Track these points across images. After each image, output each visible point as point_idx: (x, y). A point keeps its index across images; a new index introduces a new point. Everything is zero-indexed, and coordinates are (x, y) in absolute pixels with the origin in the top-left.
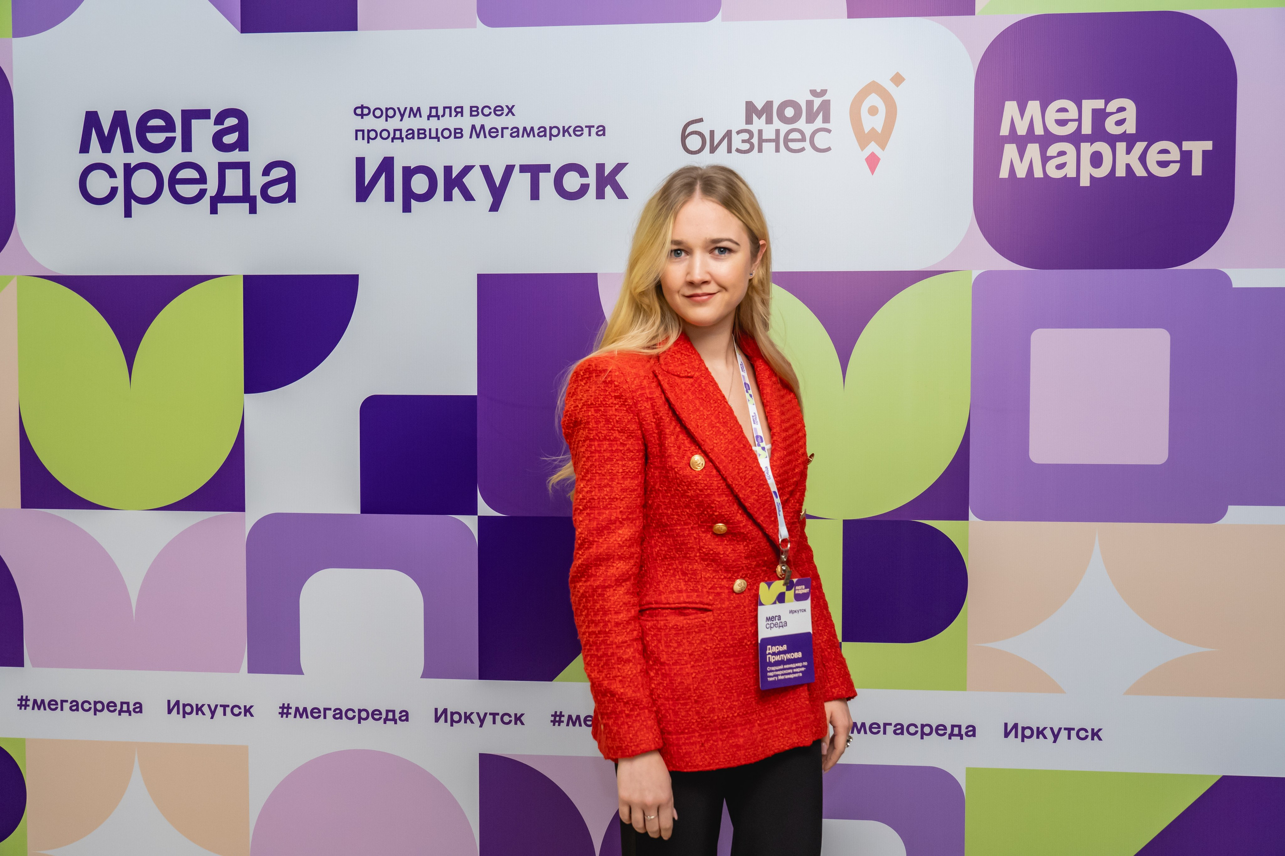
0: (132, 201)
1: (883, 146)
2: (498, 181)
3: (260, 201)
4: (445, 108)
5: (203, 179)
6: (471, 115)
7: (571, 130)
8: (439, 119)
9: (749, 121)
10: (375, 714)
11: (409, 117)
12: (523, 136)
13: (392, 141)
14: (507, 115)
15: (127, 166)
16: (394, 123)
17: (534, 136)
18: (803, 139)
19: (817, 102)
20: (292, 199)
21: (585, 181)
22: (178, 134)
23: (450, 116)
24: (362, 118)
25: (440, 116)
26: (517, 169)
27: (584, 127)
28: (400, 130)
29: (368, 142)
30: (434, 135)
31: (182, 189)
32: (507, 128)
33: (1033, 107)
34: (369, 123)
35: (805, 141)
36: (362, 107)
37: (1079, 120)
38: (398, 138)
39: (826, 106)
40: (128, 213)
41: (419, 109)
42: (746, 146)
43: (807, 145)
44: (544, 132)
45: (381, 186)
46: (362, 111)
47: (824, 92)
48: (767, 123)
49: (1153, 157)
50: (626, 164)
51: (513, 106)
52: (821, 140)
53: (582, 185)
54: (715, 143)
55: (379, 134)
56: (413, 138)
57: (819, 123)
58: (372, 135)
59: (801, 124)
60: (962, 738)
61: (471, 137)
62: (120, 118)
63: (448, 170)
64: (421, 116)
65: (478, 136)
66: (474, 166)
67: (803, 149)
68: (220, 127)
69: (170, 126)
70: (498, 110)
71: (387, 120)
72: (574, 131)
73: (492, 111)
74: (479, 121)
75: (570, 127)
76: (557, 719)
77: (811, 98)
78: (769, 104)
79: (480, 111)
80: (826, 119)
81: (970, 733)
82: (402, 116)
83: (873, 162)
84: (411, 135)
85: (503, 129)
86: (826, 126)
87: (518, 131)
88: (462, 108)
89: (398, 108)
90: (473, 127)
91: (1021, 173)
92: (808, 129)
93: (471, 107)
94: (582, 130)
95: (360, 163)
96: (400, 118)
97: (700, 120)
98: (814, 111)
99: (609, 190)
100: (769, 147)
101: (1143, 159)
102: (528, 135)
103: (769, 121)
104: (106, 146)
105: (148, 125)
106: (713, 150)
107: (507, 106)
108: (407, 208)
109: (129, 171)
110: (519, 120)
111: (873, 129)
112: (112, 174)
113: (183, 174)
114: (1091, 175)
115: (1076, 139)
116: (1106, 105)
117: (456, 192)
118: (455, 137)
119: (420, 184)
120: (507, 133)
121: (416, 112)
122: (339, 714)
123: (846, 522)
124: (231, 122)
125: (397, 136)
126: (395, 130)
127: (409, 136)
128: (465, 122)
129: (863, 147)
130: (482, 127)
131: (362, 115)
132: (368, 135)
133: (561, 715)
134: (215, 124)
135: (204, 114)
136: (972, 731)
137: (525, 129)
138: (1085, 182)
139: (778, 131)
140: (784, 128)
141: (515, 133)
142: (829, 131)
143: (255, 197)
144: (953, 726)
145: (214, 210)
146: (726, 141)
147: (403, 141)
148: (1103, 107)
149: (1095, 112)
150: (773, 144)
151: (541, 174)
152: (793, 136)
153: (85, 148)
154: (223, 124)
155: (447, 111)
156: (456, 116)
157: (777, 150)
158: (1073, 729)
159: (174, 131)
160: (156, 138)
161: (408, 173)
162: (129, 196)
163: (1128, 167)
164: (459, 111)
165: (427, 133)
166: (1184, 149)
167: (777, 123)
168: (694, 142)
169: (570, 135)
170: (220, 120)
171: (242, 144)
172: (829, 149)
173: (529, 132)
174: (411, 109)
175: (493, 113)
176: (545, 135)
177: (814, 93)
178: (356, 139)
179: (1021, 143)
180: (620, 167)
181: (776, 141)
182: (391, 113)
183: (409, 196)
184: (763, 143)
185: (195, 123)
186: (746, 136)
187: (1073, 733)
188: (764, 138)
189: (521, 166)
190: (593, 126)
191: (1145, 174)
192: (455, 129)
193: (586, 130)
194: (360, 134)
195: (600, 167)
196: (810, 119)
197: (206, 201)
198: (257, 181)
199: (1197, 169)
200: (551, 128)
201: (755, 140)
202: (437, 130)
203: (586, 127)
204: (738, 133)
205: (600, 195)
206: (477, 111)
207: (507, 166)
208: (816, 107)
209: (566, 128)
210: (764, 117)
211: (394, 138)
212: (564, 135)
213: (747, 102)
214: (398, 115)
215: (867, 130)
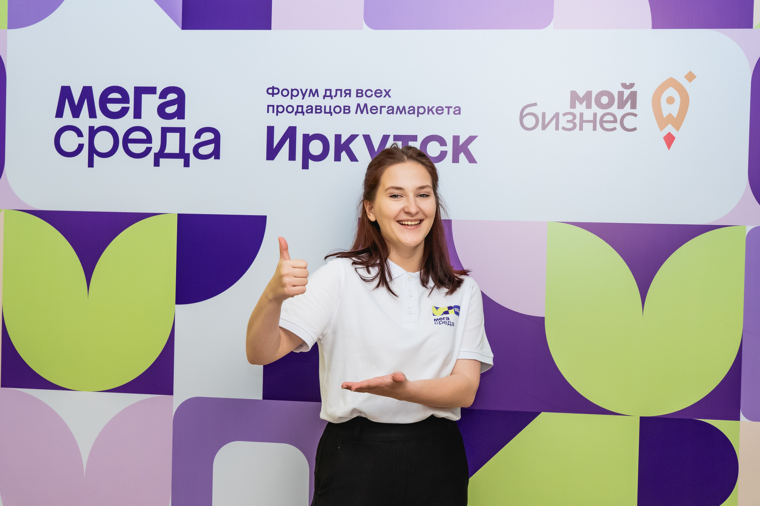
0: (95, 155)
1: (678, 129)
2: (376, 147)
3: (192, 157)
4: (337, 90)
5: (149, 140)
6: (357, 96)
7: (434, 110)
8: (332, 98)
9: (573, 106)
11: (309, 96)
12: (396, 113)
13: (296, 115)
14: (385, 97)
15: (91, 128)
16: (297, 101)
17: (405, 113)
18: (615, 121)
19: (627, 92)
20: (217, 157)
21: (444, 148)
22: (131, 105)
23: (341, 96)
24: (273, 96)
25: (333, 96)
26: (391, 138)
27: (444, 108)
28: (302, 106)
29: (277, 115)
30: (328, 110)
31: (133, 147)
32: (385, 107)
34: (278, 100)
35: (616, 122)
36: (273, 88)
38: (300, 113)
39: (633, 96)
40: (91, 164)
41: (317, 91)
42: (571, 125)
43: (618, 125)
44: (412, 110)
45: (286, 147)
46: (273, 91)
47: (632, 85)
48: (587, 108)
50: (476, 137)
51: (390, 90)
52: (629, 122)
53: (441, 151)
54: (546, 123)
55: (285, 109)
56: (312, 112)
57: (627, 108)
58: (280, 109)
59: (614, 109)
61: (356, 113)
62: (87, 92)
63: (338, 137)
64: (318, 96)
65: (362, 112)
66: (358, 135)
67: (614, 129)
68: (163, 101)
69: (125, 99)
70: (378, 93)
71: (292, 98)
72: (437, 110)
73: (373, 93)
74: (363, 101)
75: (433, 107)
77: (622, 89)
78: (589, 94)
79: (364, 93)
80: (634, 106)
82: (304, 95)
83: (669, 140)
84: (310, 109)
85: (381, 107)
86: (633, 111)
87: (393, 109)
88: (350, 90)
89: (301, 90)
90: (359, 105)
92: (619, 113)
93: (357, 90)
94: (443, 110)
95: (271, 130)
96: (302, 97)
97: (535, 104)
98: (624, 99)
99: (462, 156)
100: (588, 126)
102: (401, 113)
103: (589, 106)
104: (76, 113)
105: (108, 98)
106: (544, 127)
107: (385, 90)
108: (305, 166)
109: (93, 132)
110: (393, 101)
111: (670, 115)
112: (80, 134)
113: (133, 136)
117: (344, 155)
118: (344, 113)
119: (316, 148)
120: (384, 110)
121: (314, 93)
123: (642, 419)
124: (172, 96)
125: (299, 111)
126: (298, 106)
127: (309, 111)
128: (352, 101)
129: (662, 129)
130: (366, 105)
131: (273, 94)
132: (277, 110)
134: (161, 97)
135: (152, 90)
137: (398, 108)
139: (595, 115)
140: (600, 112)
141: (391, 110)
142: (635, 115)
143: (189, 154)
145: (157, 164)
146: (554, 121)
147: (303, 115)
150: (591, 124)
152: (607, 118)
153: (59, 114)
154: (166, 98)
155: (339, 92)
156: (345, 96)
157: (595, 129)
159: (128, 103)
160: (114, 108)
161: (307, 139)
162: (92, 151)
164: (348, 93)
165: (323, 109)
167: (595, 108)
168: (529, 121)
169: (433, 114)
170: (163, 95)
171: (180, 114)
172: (635, 129)
173: (401, 110)
174: (311, 90)
175: (374, 95)
176: (414, 113)
177: (624, 85)
178: (268, 112)
180: (471, 139)
181: (594, 122)
182: (295, 93)
183: (307, 157)
184: (584, 123)
185: (144, 97)
186: (570, 117)
188: (584, 119)
189: (394, 136)
190: (451, 107)
192: (344, 107)
193: (446, 110)
194: (271, 108)
195: (456, 139)
196: (621, 105)
197: (151, 157)
198: (190, 143)
200: (419, 108)
201: (577, 121)
202: (330, 107)
203: (446, 107)
204: (564, 115)
205: (456, 160)
206: (362, 93)
207: (384, 136)
208: (625, 96)
209: (430, 108)
210: (585, 103)
211: (297, 112)
212: (428, 113)
213: (572, 92)
214: (300, 95)
215: (665, 115)
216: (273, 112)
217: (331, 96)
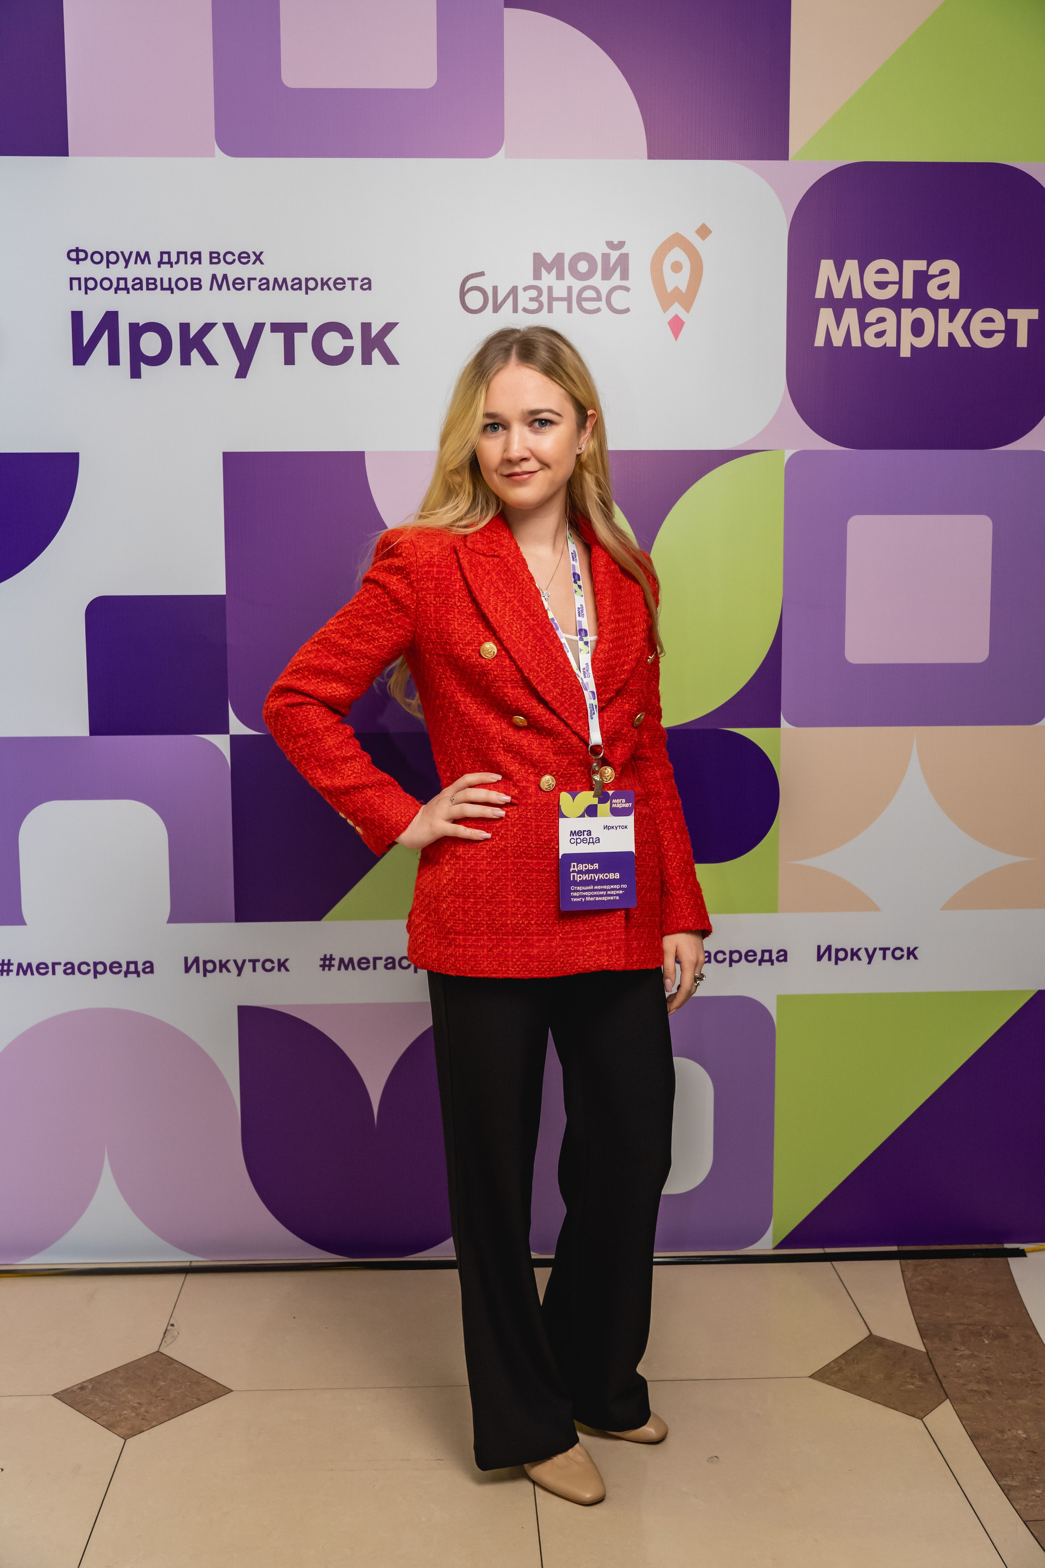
1: (687, 309)
2: (245, 342)
4: (179, 253)
6: (211, 263)
7: (331, 283)
8: (172, 266)
9: (537, 276)
10: (114, 967)
11: (136, 263)
12: (274, 289)
13: (116, 293)
14: (254, 263)
16: (117, 271)
18: (599, 299)
19: (614, 255)
21: (348, 343)
23: (186, 263)
24: (78, 263)
25: (174, 263)
26: (267, 329)
27: (346, 279)
28: (125, 279)
29: (86, 293)
30: (166, 285)
32: (255, 279)
33: (851, 266)
34: (86, 269)
35: (601, 300)
36: (77, 250)
37: (900, 283)
38: (122, 289)
39: (624, 260)
41: (147, 254)
42: (534, 305)
43: (602, 305)
44: (298, 284)
45: (104, 344)
46: (77, 255)
47: (622, 244)
48: (557, 279)
49: (977, 326)
50: (395, 324)
51: (261, 253)
52: (619, 299)
53: (345, 347)
54: (499, 302)
55: (99, 284)
56: (141, 288)
57: (616, 279)
58: (91, 284)
59: (596, 280)
60: (772, 964)
61: (211, 289)
63: (184, 328)
64: (150, 263)
65: (220, 288)
66: (216, 324)
67: (598, 310)
70: (243, 257)
71: (108, 267)
72: (335, 283)
73: (236, 257)
74: (220, 270)
75: (330, 279)
76: (327, 963)
77: (607, 250)
78: (560, 257)
79: (221, 257)
80: (625, 276)
81: (781, 958)
82: (127, 262)
83: (676, 325)
84: (138, 284)
86: (624, 283)
87: (268, 283)
88: (199, 253)
89: (122, 253)
90: (214, 277)
91: (838, 341)
92: (604, 287)
93: (211, 253)
94: (344, 283)
95: (77, 318)
96: (125, 264)
97: (482, 274)
98: (611, 266)
99: (376, 354)
100: (560, 307)
101: (966, 328)
102: (280, 288)
103: (560, 276)
106: (496, 309)
107: (254, 253)
108: (136, 373)
110: (269, 270)
111: (677, 289)
114: (912, 345)
115: (896, 304)
116: (928, 266)
117: (195, 355)
118: (193, 289)
119: (151, 344)
120: (255, 284)
121: (144, 258)
122: (70, 969)
125: (121, 286)
126: (119, 279)
127: (136, 287)
128: (204, 271)
129: (665, 309)
130: (225, 277)
131: (78, 260)
132: (86, 285)
133: (331, 959)
136: (783, 956)
137: (276, 280)
138: (905, 352)
139: (570, 289)
140: (577, 285)
141: (265, 284)
142: (627, 289)
144: (763, 952)
146: (511, 298)
148: (926, 269)
149: (916, 273)
150: (565, 304)
151: (296, 335)
152: (588, 294)
155: (182, 257)
156: (192, 263)
157: (570, 310)
158: (889, 949)
161: (136, 331)
163: (951, 336)
164: (196, 257)
165: (158, 283)
166: (1009, 317)
167: (569, 279)
168: (474, 300)
169: (330, 289)
172: (627, 310)
173: (281, 284)
174: (138, 254)
175: (237, 260)
176: (300, 288)
177: (610, 245)
178: (71, 289)
179: (838, 307)
180: (389, 327)
181: (569, 299)
182: (113, 258)
183: (138, 359)
184: (554, 302)
186: (533, 293)
187: (889, 953)
189: (272, 324)
190: (357, 279)
191: (968, 345)
192: (192, 279)
193: (349, 284)
194: (75, 283)
195: (366, 327)
196: (607, 276)
199: (1022, 341)
200: (307, 280)
201: (544, 299)
202: (170, 279)
203: (349, 279)
204: (525, 289)
205: (367, 360)
206: (218, 257)
207: (256, 324)
208: (612, 261)
209: (324, 281)
210: (554, 271)
211: (117, 289)
212: (322, 289)
213: (535, 254)
214: (122, 261)
215: (669, 289)
216: (80, 289)
217: (170, 262)
